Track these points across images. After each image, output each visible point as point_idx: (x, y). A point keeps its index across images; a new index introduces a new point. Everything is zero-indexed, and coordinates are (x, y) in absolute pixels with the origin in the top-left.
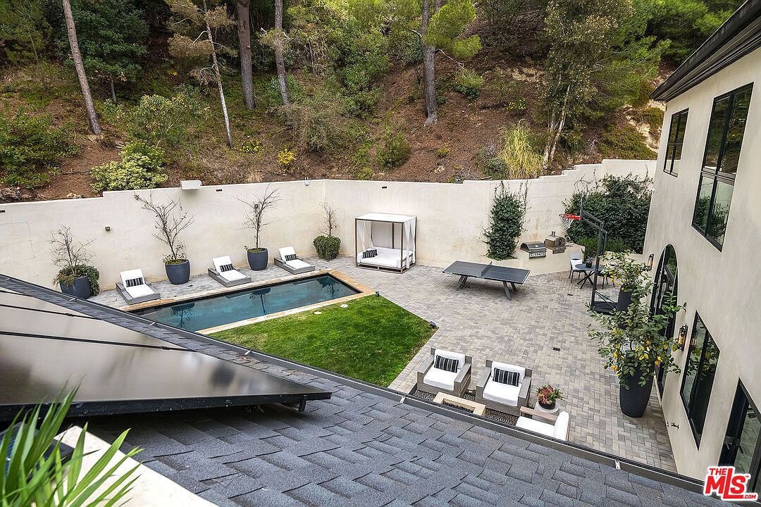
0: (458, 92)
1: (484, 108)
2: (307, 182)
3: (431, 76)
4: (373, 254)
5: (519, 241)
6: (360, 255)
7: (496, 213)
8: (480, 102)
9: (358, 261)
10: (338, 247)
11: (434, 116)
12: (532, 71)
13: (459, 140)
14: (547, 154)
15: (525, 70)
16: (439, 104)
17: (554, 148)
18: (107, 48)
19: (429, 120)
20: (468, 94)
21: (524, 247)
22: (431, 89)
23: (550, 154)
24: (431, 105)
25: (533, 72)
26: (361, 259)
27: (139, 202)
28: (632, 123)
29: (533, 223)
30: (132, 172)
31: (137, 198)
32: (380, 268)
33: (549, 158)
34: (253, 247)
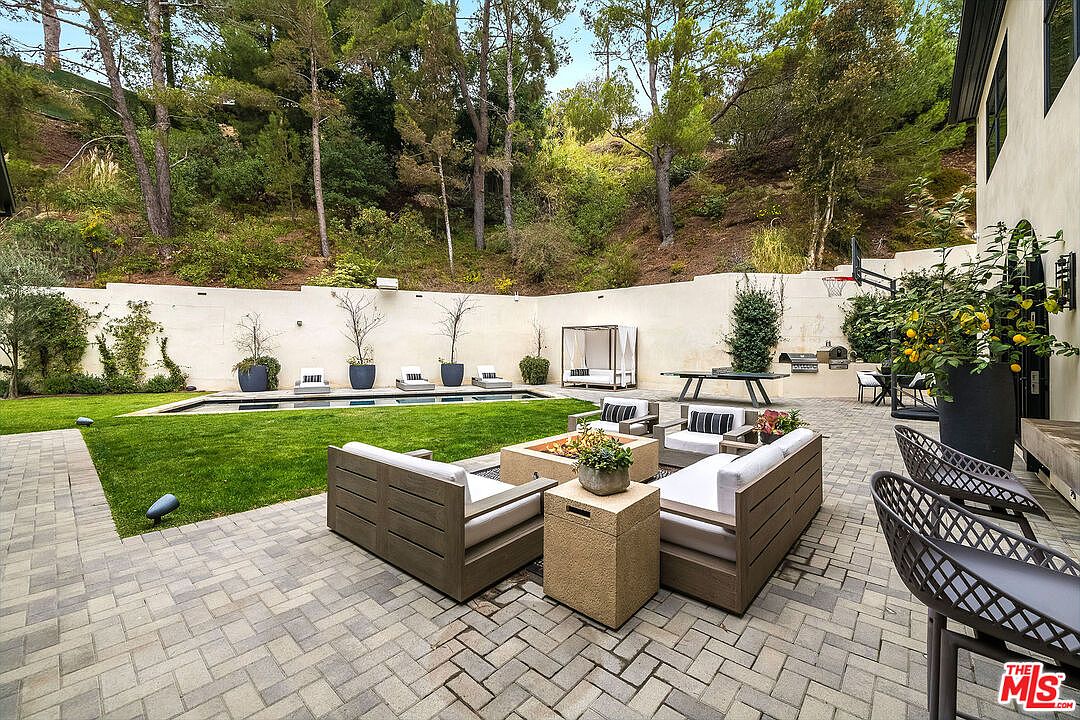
0: (700, 216)
1: (731, 225)
2: (517, 297)
3: (663, 196)
4: (584, 372)
5: (775, 353)
6: (567, 373)
7: (738, 312)
8: (726, 221)
10: (547, 369)
11: (670, 239)
12: (789, 184)
13: (698, 257)
14: (813, 255)
15: (781, 184)
16: (677, 228)
17: (822, 248)
18: (349, 184)
19: (664, 244)
21: (784, 358)
22: (666, 210)
23: (816, 253)
24: (667, 228)
26: (567, 377)
27: (335, 299)
29: (796, 331)
30: (340, 278)
31: (334, 294)
32: (590, 386)
33: (816, 259)
34: (448, 361)
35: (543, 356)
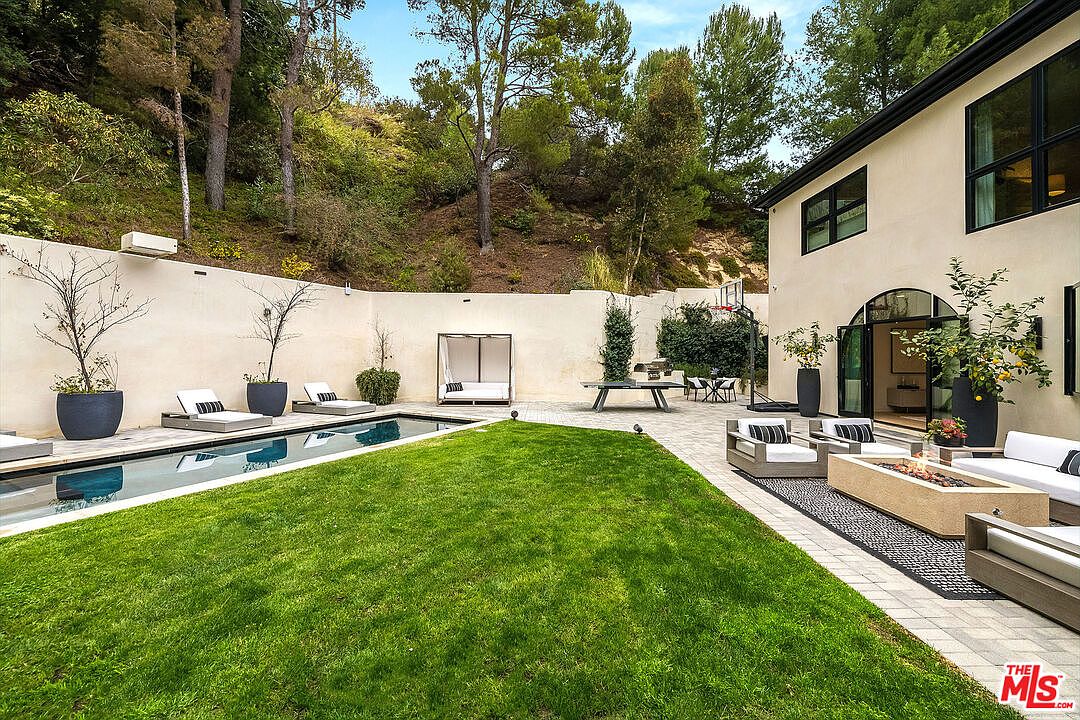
1: (543, 242)
2: (348, 289)
3: (486, 201)
4: (458, 387)
5: (633, 362)
6: (443, 388)
7: (608, 328)
9: (441, 396)
11: (490, 246)
12: (580, 216)
13: (527, 268)
14: (628, 282)
16: (494, 235)
17: (631, 277)
19: (485, 249)
20: (521, 230)
21: (639, 368)
22: (487, 215)
25: (583, 218)
26: (444, 393)
28: (683, 263)
32: (477, 403)
33: (629, 286)
34: (261, 378)
35: (389, 367)
